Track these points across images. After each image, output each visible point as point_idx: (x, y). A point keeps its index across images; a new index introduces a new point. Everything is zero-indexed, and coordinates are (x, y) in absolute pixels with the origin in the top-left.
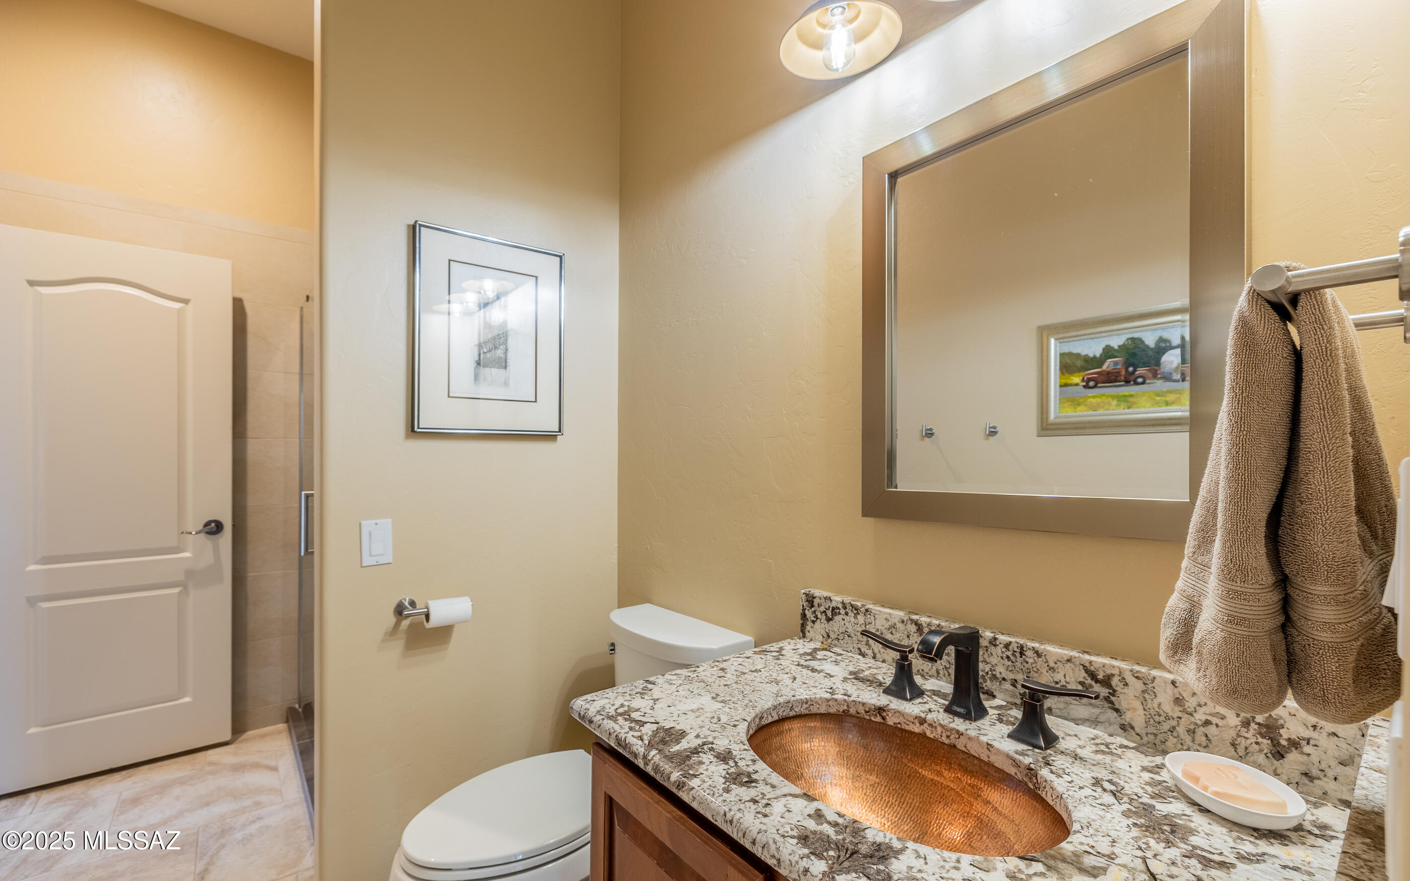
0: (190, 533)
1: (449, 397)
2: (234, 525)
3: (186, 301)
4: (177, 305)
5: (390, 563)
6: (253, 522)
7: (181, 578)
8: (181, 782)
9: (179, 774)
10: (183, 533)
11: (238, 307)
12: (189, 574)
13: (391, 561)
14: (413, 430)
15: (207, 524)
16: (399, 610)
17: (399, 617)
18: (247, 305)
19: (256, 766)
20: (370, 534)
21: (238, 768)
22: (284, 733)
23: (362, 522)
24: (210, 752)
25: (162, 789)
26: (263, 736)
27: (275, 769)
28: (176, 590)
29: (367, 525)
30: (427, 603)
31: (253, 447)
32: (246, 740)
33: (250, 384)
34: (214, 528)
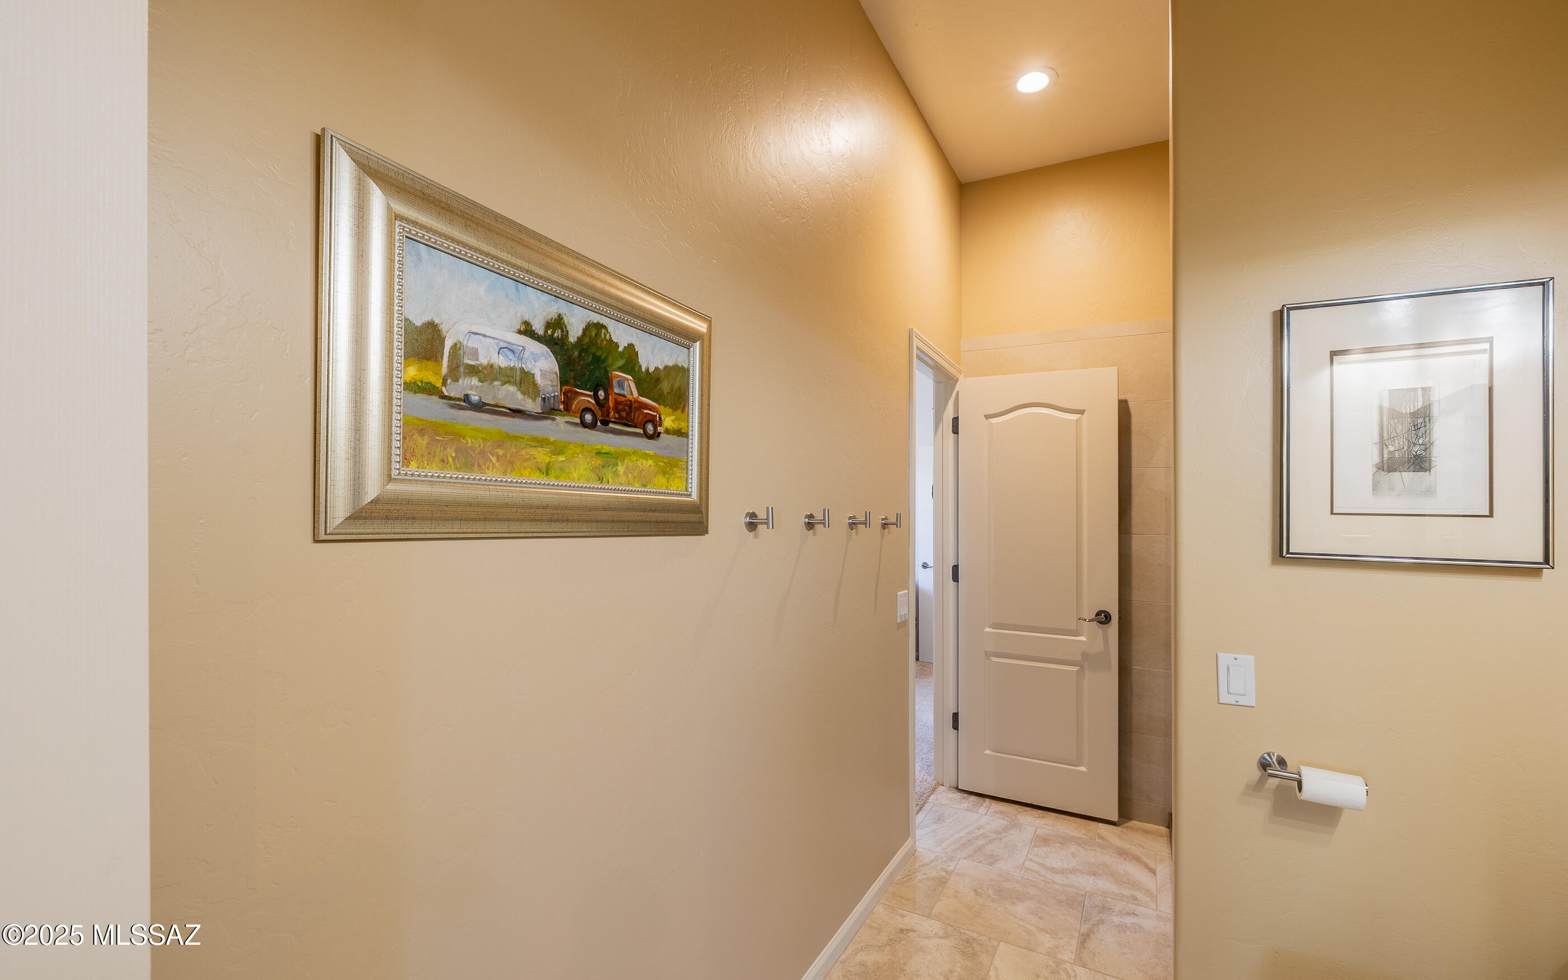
0: (1085, 620)
1: (1332, 513)
2: (1120, 618)
3: (1082, 412)
4: (1075, 417)
5: (1254, 707)
6: (1138, 616)
7: (1079, 658)
8: (1079, 842)
9: (1075, 833)
10: (1080, 619)
11: (1124, 409)
12: (1085, 656)
13: (1254, 705)
14: (1281, 555)
15: (1098, 614)
16: (1264, 765)
17: (1264, 772)
18: (1131, 405)
19: (1138, 860)
20: (1228, 668)
21: (1122, 853)
22: (1165, 838)
23: (1220, 654)
24: (1101, 825)
25: (1065, 841)
26: (1146, 832)
27: (1153, 872)
28: (1075, 669)
29: (1225, 659)
30: (1299, 768)
31: (1138, 544)
32: (1131, 828)
33: (1135, 481)
34: (1103, 618)
